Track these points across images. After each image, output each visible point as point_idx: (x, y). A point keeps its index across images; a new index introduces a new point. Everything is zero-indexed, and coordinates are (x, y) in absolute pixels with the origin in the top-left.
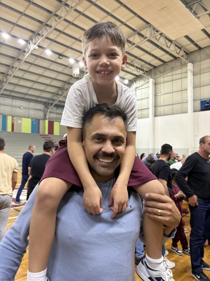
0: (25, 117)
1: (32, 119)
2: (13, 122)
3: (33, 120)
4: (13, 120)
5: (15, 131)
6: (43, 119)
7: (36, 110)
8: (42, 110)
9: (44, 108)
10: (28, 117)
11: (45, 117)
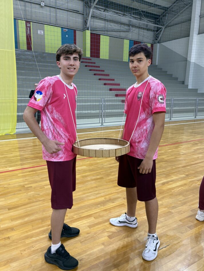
0: (50, 24)
1: (62, 28)
2: (28, 32)
4: (28, 28)
5: (33, 50)
6: (82, 30)
7: (68, 11)
8: (79, 12)
9: (83, 7)
10: (56, 25)
11: (85, 26)
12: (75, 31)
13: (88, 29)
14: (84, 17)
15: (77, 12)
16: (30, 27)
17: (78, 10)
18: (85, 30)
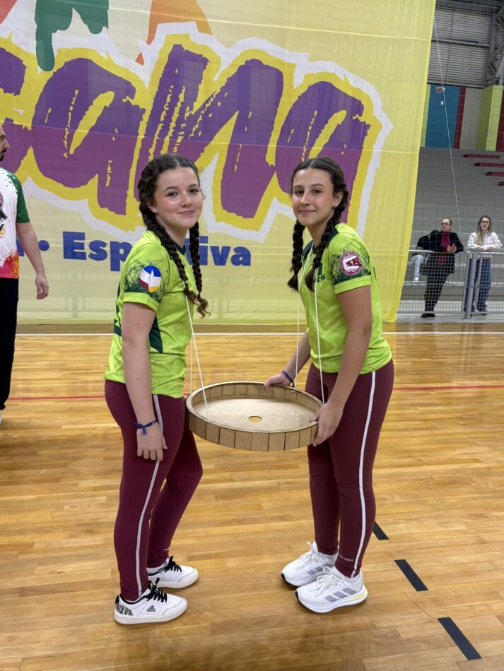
1: (434, 85)
3: (438, 88)
6: (481, 85)
7: (452, 43)
8: (477, 42)
9: (490, 30)
11: (488, 76)
12: (463, 90)
13: (497, 83)
14: (488, 56)
15: (472, 44)
17: (476, 39)
18: (491, 85)
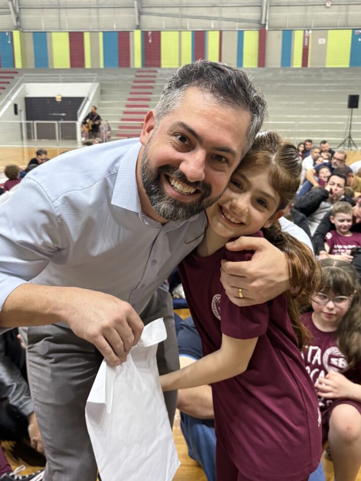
0: (335, 28)
1: (354, 29)
2: (306, 44)
3: (356, 31)
4: (306, 39)
5: (309, 66)
10: (345, 27)
16: (308, 37)
